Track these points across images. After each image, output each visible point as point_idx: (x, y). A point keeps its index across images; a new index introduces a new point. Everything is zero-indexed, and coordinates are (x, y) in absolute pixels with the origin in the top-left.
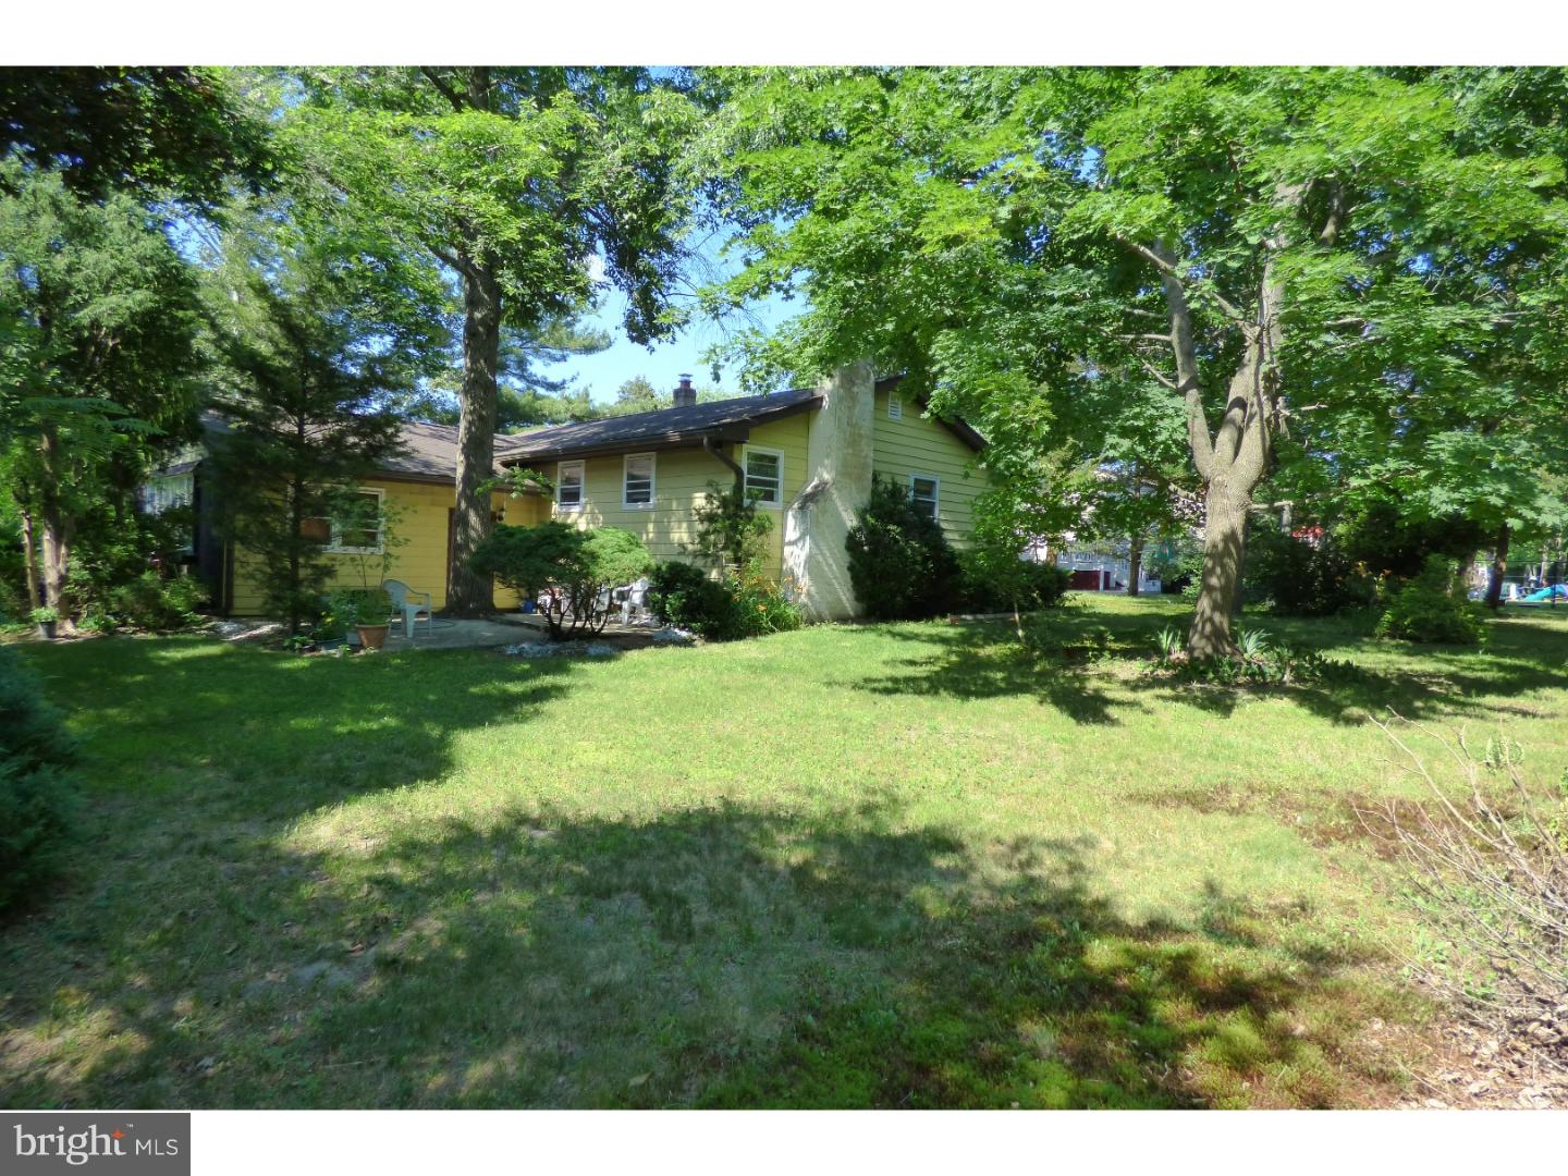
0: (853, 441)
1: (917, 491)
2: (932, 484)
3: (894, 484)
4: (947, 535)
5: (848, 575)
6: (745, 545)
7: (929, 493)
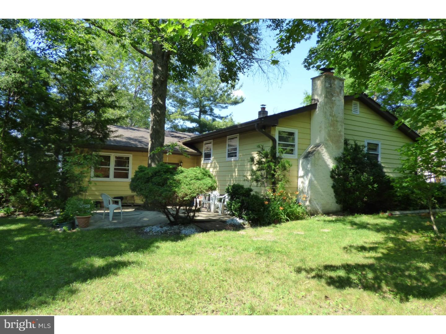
0: (333, 124)
1: (369, 149)
2: (377, 145)
3: (356, 145)
4: (385, 170)
5: (332, 191)
6: (276, 176)
7: (375, 150)
